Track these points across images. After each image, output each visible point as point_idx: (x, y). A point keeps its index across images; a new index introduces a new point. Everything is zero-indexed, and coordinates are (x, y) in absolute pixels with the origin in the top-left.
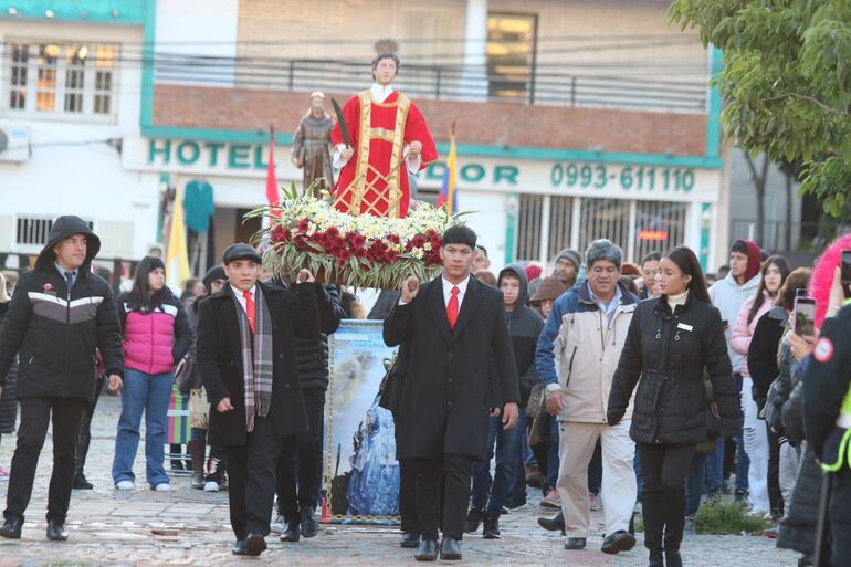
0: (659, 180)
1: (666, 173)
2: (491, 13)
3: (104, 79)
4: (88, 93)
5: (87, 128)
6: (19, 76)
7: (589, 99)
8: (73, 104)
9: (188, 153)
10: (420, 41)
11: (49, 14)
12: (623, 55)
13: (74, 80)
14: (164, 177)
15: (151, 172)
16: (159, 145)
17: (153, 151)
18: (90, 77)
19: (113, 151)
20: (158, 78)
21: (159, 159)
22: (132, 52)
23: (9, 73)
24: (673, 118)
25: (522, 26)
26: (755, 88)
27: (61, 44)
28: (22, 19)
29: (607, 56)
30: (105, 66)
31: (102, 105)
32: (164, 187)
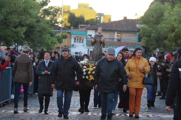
0: (132, 49)
1: (133, 48)
2: (117, 34)
3: (83, 40)
4: (81, 41)
5: (81, 44)
6: (75, 39)
7: (126, 41)
8: (80, 42)
9: (90, 46)
10: (111, 36)
11: (78, 34)
12: (129, 37)
13: (80, 40)
14: (88, 48)
15: (87, 48)
16: (88, 46)
17: (87, 46)
18: (81, 40)
19: (83, 46)
20: (88, 40)
21: (88, 47)
22: (85, 37)
23: (74, 39)
24: (133, 43)
25: (120, 35)
26: (147, 40)
27: (79, 37)
28: (75, 34)
29: (128, 37)
30: (83, 39)
31: (83, 42)
32: (88, 49)
